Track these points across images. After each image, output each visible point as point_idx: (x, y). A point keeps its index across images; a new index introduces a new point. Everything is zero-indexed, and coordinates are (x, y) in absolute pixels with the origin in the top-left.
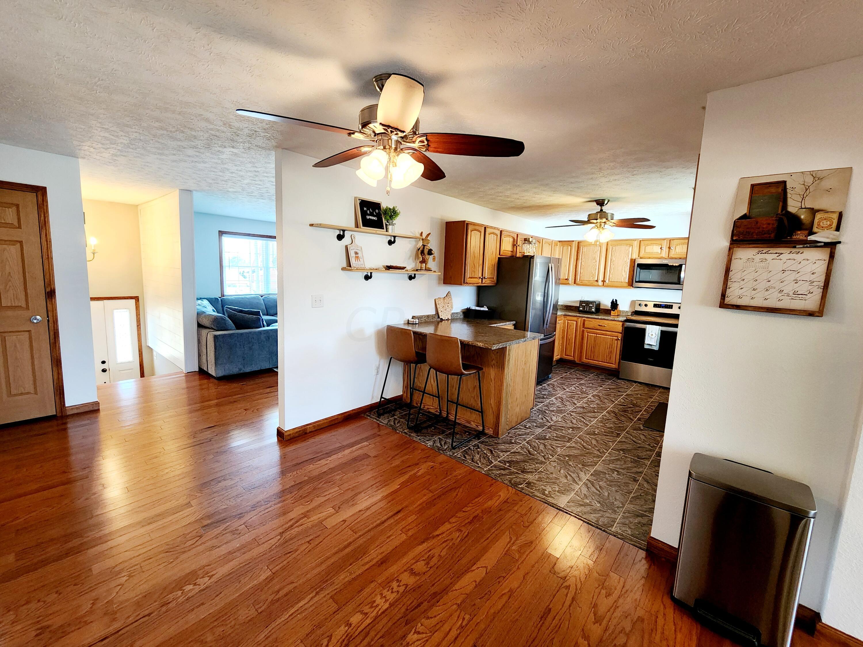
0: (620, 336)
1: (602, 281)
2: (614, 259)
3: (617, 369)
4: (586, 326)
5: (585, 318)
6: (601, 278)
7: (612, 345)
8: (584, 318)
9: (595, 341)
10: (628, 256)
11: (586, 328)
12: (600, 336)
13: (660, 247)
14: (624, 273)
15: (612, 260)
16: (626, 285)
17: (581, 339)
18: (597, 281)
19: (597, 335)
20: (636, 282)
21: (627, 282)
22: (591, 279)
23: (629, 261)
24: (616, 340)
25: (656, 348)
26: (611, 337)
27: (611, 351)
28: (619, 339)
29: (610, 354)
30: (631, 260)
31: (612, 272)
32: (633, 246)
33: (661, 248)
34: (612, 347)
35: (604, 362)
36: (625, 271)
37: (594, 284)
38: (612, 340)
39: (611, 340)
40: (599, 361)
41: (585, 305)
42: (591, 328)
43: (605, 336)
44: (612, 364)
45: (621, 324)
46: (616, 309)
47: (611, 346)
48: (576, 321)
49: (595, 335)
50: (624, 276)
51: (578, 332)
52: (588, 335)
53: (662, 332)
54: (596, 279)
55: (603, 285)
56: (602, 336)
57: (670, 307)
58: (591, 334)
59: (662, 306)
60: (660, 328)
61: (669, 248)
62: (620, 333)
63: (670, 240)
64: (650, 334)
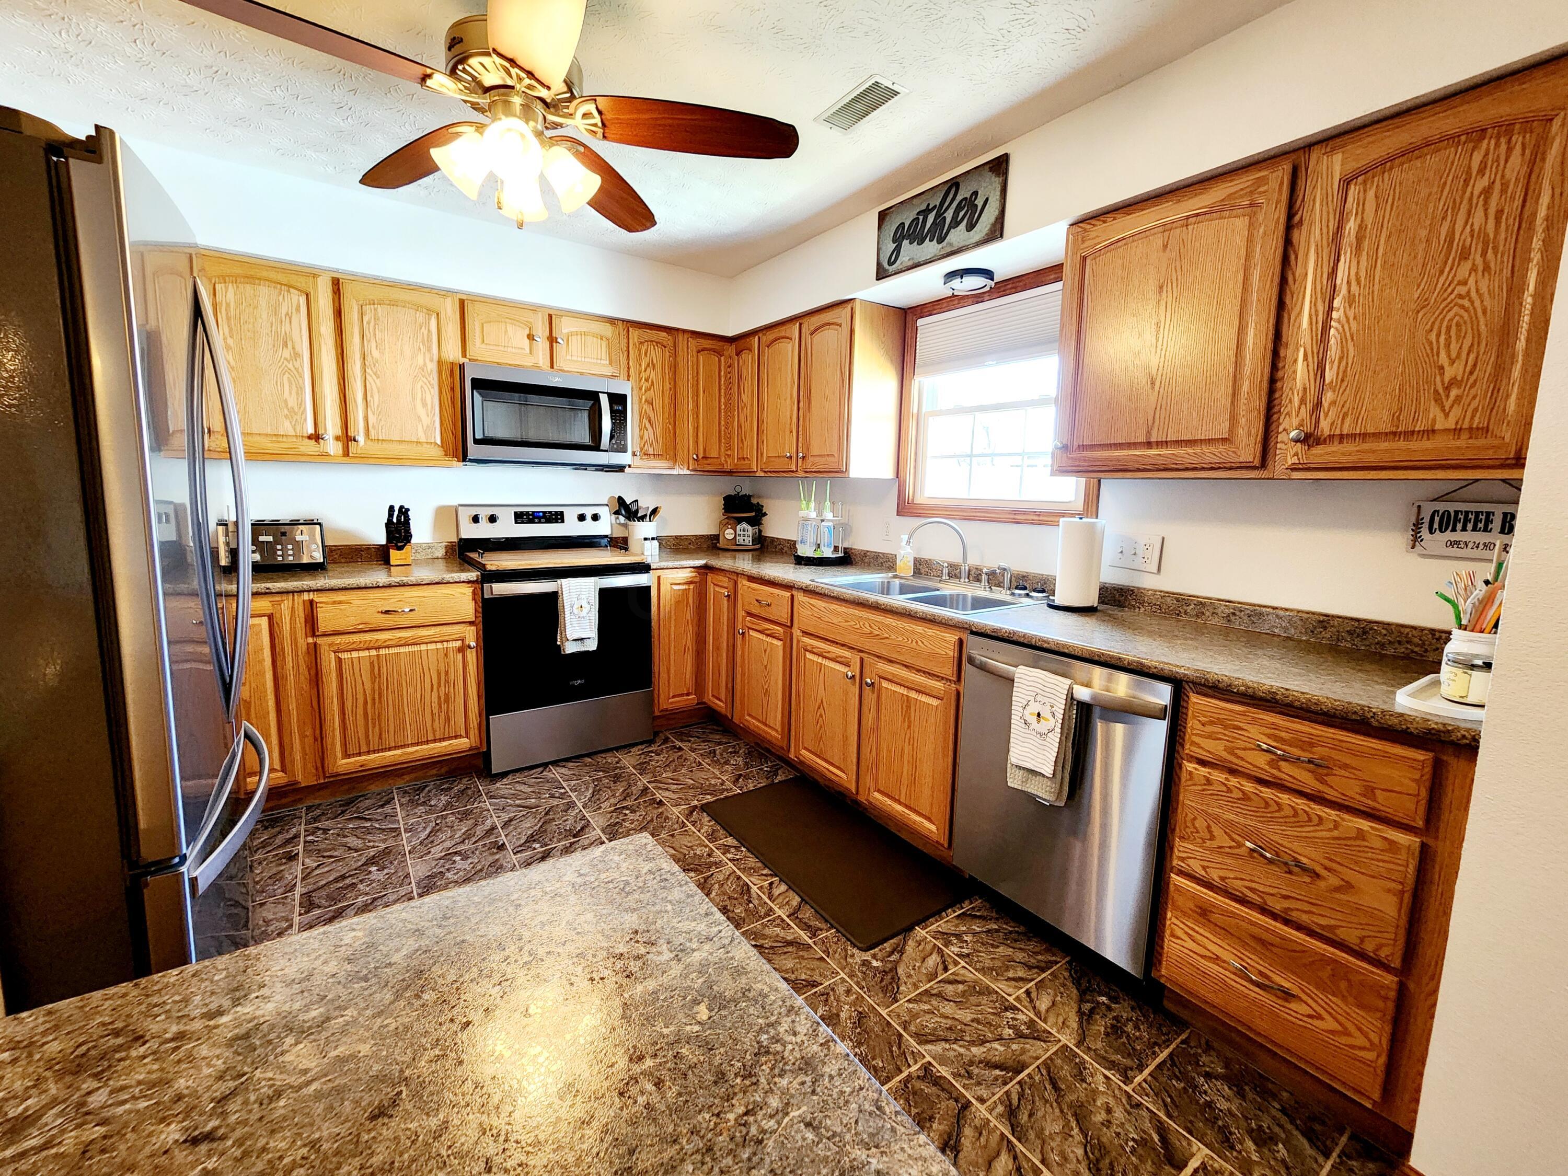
0: (471, 635)
1: (337, 438)
2: (376, 354)
3: (477, 748)
4: (323, 626)
5: (311, 596)
6: (332, 428)
7: (447, 673)
8: (306, 596)
9: (375, 675)
10: (429, 349)
11: (325, 635)
12: (393, 651)
13: (527, 331)
14: (421, 411)
15: (368, 358)
16: (438, 452)
17: (306, 686)
18: (316, 437)
19: (383, 652)
20: (476, 442)
21: (439, 442)
22: (286, 427)
23: (432, 367)
24: (461, 650)
25: (592, 646)
26: (439, 646)
27: (447, 696)
28: (469, 647)
29: (444, 707)
30: (440, 363)
31: (375, 400)
32: (442, 316)
33: (531, 337)
34: (447, 681)
35: (428, 742)
36: (424, 404)
37: (303, 449)
38: (446, 655)
39: (441, 653)
40: (408, 746)
41: (270, 539)
42: (351, 629)
43: (416, 648)
44: (456, 737)
45: (468, 590)
46: (409, 541)
47: (444, 676)
48: (270, 617)
49: (374, 652)
50: (426, 420)
51: (289, 659)
52: (339, 661)
53: (605, 595)
54: (311, 430)
55: (346, 453)
56: (402, 650)
57: (557, 517)
58: (355, 654)
59: (539, 518)
60: (596, 583)
61: (552, 340)
62: (471, 623)
63: (550, 316)
64: (572, 606)
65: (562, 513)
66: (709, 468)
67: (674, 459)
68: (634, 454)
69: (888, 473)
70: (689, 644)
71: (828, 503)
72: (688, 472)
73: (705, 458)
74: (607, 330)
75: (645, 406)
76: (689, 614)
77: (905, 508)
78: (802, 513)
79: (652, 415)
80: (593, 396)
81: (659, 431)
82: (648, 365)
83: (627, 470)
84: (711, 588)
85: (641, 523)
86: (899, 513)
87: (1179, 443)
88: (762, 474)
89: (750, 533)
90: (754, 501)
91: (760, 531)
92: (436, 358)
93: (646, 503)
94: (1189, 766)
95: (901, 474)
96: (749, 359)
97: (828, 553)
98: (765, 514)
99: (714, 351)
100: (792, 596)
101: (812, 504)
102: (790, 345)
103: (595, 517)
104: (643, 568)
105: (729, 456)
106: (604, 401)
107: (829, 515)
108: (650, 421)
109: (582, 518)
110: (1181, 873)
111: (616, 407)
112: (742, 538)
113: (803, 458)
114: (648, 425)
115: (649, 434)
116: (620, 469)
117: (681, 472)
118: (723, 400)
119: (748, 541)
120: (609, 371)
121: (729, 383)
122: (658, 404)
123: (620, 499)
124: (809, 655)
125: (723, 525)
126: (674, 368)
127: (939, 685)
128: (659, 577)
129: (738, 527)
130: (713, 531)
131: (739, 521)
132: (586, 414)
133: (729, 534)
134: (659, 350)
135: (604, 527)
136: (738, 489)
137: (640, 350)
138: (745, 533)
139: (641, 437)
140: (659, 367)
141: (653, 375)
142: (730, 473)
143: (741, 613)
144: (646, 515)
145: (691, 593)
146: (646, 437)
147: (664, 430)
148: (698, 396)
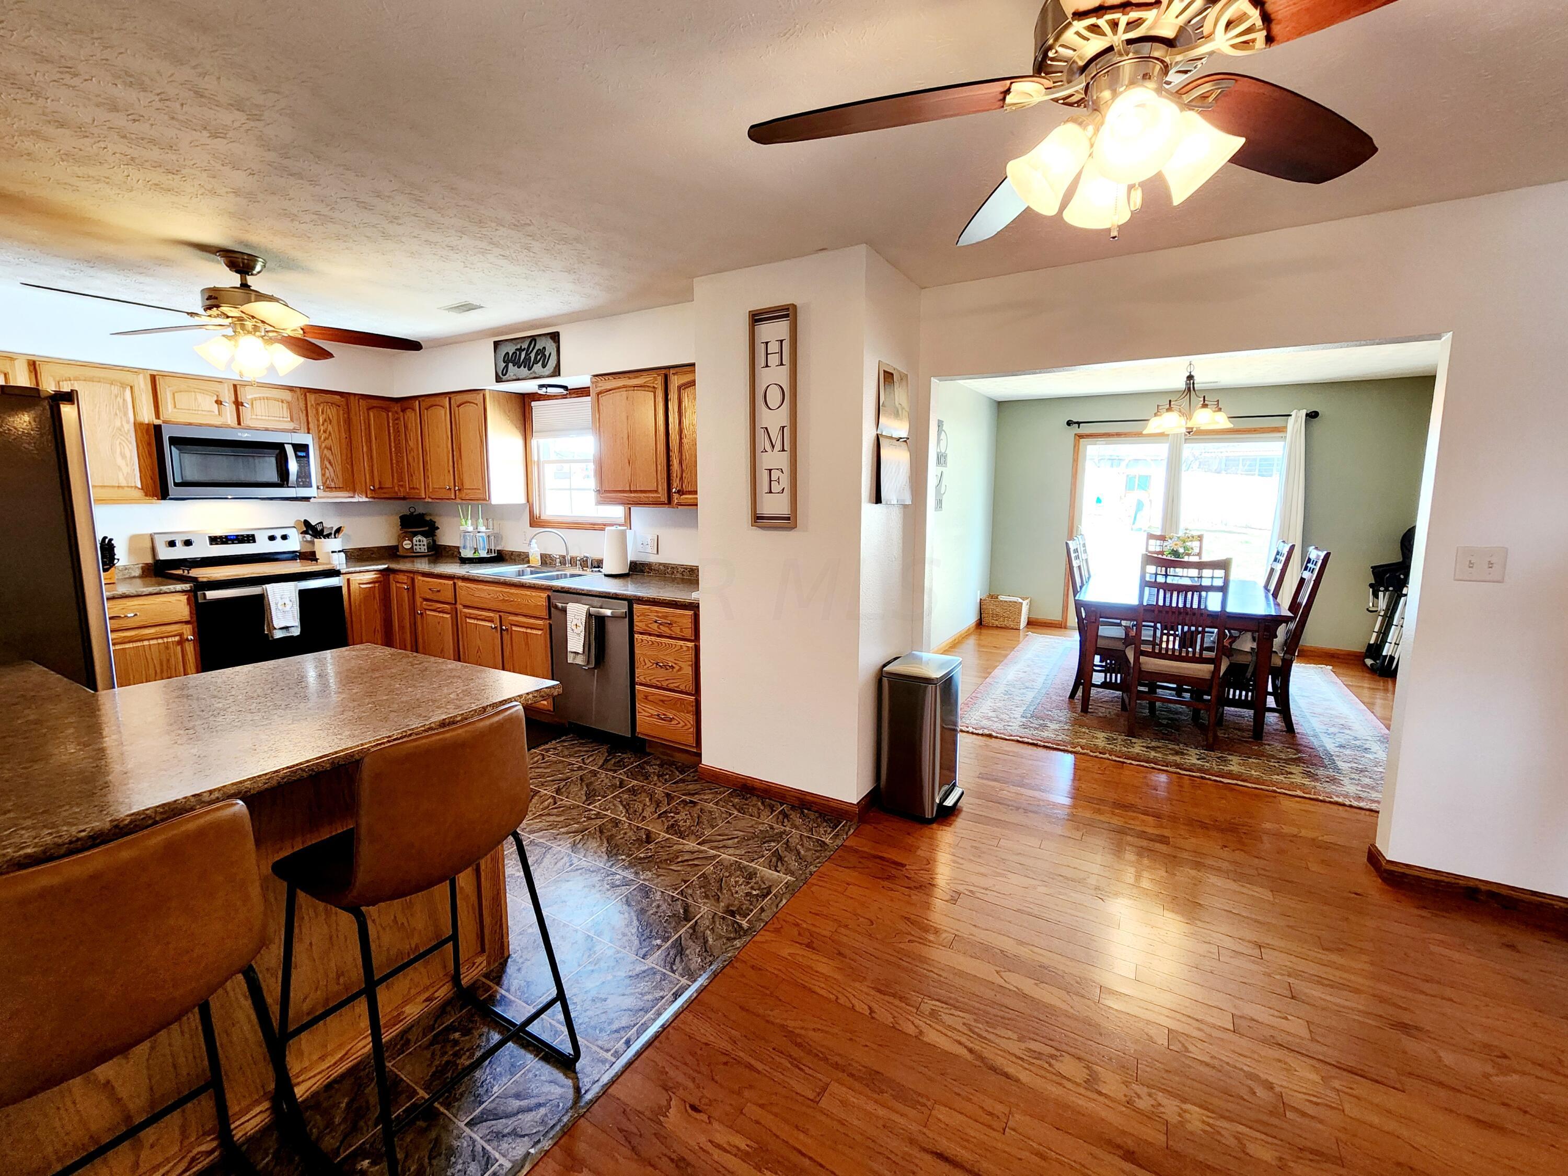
0: (188, 632)
7: (168, 661)
10: (126, 414)
12: (121, 646)
13: (215, 398)
14: (120, 462)
16: (140, 494)
20: (176, 484)
21: (140, 484)
23: (130, 428)
24: (181, 643)
25: (296, 632)
26: (160, 641)
28: (187, 640)
30: (137, 424)
32: (136, 389)
33: (219, 402)
36: (123, 456)
38: (166, 647)
39: (162, 647)
43: (139, 644)
45: (184, 598)
46: (115, 564)
47: (166, 664)
50: (126, 470)
53: (303, 594)
56: (127, 646)
59: (231, 540)
60: (296, 586)
61: (238, 404)
62: (187, 623)
63: (235, 386)
64: (277, 604)
65: (253, 536)
66: (387, 496)
67: (354, 490)
68: (318, 488)
69: (522, 500)
70: (378, 628)
71: (481, 520)
72: (367, 500)
73: (380, 488)
74: (287, 395)
75: (325, 451)
76: (376, 605)
77: (535, 522)
78: (462, 528)
79: (331, 458)
80: (280, 447)
81: (339, 468)
82: (325, 420)
83: (312, 500)
84: (393, 586)
85: (327, 540)
86: (531, 526)
87: (642, 491)
88: (430, 500)
89: (425, 543)
90: (428, 518)
91: (434, 541)
92: (132, 420)
93: (331, 523)
94: (636, 636)
95: (530, 500)
96: (412, 417)
97: (483, 554)
98: (438, 528)
99: (382, 408)
100: (455, 584)
101: (469, 522)
102: (443, 412)
103: (284, 537)
104: (335, 573)
105: (402, 486)
106: (289, 450)
107: (483, 529)
108: (330, 463)
109: (272, 538)
110: (641, 684)
111: (300, 454)
112: (418, 547)
113: (459, 490)
114: (328, 465)
115: (330, 472)
116: (307, 499)
117: (361, 500)
118: (393, 444)
119: (424, 549)
120: (291, 426)
121: (397, 431)
122: (336, 449)
123: (306, 523)
124: (468, 620)
125: (401, 538)
126: (348, 422)
127: (540, 622)
128: (348, 580)
129: (415, 539)
130: (393, 543)
131: (415, 534)
132: (273, 460)
133: (407, 544)
134: (334, 410)
135: (295, 543)
136: (412, 510)
137: (317, 410)
138: (421, 543)
139: (323, 475)
140: (335, 422)
141: (330, 428)
142: (404, 498)
143: (419, 600)
144: (330, 534)
145: (377, 591)
146: (327, 474)
147: (344, 470)
148: (370, 442)
